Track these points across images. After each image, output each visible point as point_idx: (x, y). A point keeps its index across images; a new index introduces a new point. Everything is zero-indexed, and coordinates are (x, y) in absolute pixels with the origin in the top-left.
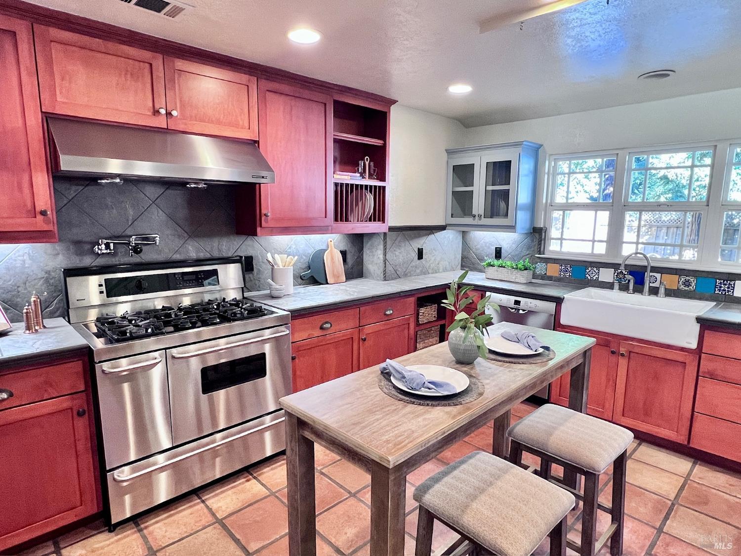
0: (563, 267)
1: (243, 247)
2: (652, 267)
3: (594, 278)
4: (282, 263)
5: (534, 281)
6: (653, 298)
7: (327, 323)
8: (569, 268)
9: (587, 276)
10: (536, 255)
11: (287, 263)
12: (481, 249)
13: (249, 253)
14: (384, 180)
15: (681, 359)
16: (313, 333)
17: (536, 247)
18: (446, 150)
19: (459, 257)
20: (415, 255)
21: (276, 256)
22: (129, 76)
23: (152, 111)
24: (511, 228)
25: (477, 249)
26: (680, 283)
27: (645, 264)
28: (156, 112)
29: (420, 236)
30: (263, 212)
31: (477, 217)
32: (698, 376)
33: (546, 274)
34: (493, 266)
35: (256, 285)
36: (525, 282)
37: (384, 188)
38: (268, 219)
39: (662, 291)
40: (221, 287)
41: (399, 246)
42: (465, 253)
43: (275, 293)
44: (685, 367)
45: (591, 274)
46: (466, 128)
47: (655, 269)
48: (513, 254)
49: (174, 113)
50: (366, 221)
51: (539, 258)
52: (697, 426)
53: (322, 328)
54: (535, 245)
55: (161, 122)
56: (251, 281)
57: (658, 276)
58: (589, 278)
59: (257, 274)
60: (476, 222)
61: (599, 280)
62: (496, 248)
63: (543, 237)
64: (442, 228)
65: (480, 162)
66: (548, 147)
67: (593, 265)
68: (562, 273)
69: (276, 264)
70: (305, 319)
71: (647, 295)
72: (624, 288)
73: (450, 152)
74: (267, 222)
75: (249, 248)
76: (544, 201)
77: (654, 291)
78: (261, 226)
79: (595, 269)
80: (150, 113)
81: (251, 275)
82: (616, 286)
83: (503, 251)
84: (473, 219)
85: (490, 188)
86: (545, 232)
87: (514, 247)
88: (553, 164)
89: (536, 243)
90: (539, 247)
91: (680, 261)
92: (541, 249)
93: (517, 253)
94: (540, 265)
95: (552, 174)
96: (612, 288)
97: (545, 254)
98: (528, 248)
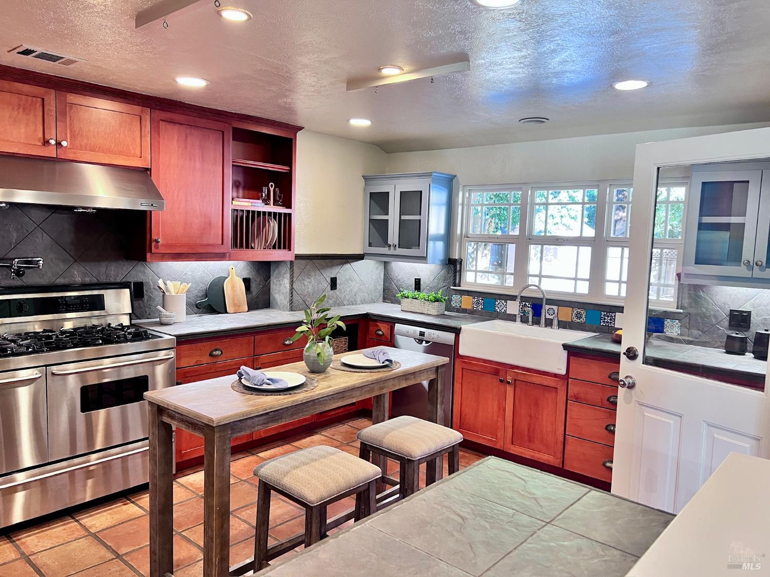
0: (476, 300)
1: (133, 272)
2: (547, 299)
3: (503, 311)
4: (174, 289)
5: (446, 313)
6: (548, 329)
7: (216, 350)
8: (481, 301)
9: (497, 308)
10: (451, 287)
11: (180, 290)
12: (401, 281)
13: (140, 278)
14: (291, 208)
15: (552, 384)
16: (201, 359)
17: (452, 279)
18: (362, 176)
19: (381, 288)
20: (327, 285)
21: (168, 282)
22: (21, 110)
23: (42, 141)
24: (423, 259)
25: (398, 280)
26: (573, 315)
27: (541, 296)
28: (46, 142)
29: (332, 266)
30: (154, 237)
31: (392, 247)
32: (567, 400)
33: (460, 306)
34: (408, 297)
35: (146, 312)
36: (436, 314)
37: (290, 215)
38: (158, 245)
39: (555, 322)
40: (107, 312)
41: (309, 276)
42: (387, 285)
43: (164, 320)
44: (557, 392)
45: (500, 306)
46: (387, 153)
47: (550, 302)
48: (431, 286)
49: (64, 143)
50: (270, 249)
51: (453, 289)
52: (568, 448)
53: (211, 355)
54: (450, 277)
55: (51, 152)
56: (141, 308)
57: (555, 308)
58: (498, 310)
59: (148, 301)
60: (392, 251)
61: (507, 313)
62: (415, 279)
63: (458, 269)
64: (360, 257)
65: (394, 189)
66: (461, 179)
67: (501, 297)
68: (475, 306)
69: (168, 290)
70: (193, 346)
71: (543, 326)
72: (524, 320)
73: (366, 178)
74: (157, 247)
75: (140, 274)
76: (459, 232)
77: (549, 323)
78: (151, 252)
79: (503, 301)
80: (40, 144)
81: (140, 302)
82: (518, 319)
83: (422, 283)
84: (389, 249)
85: (403, 217)
86: (461, 264)
87: (432, 278)
88: (467, 195)
89: (451, 275)
90: (455, 279)
91: (575, 294)
92: (457, 281)
93: (434, 285)
94: (456, 298)
95: (467, 205)
96: (515, 321)
97: (460, 286)
98: (445, 280)
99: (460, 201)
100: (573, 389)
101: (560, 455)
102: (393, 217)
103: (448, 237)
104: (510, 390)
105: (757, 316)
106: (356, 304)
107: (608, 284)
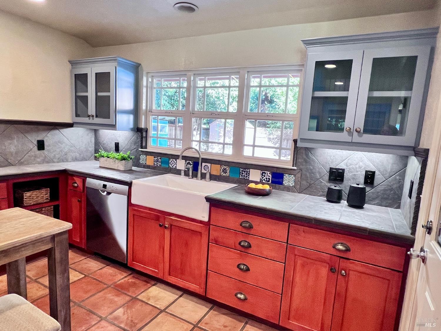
0: (156, 159)
2: (202, 159)
3: (174, 167)
5: (134, 168)
6: (203, 182)
8: (159, 159)
9: (170, 165)
10: (139, 149)
12: (106, 144)
15: (198, 229)
17: (140, 142)
18: (69, 61)
20: (33, 146)
24: (113, 127)
25: (104, 144)
26: (221, 170)
27: (198, 156)
31: (91, 118)
32: (209, 242)
33: (146, 163)
39: (208, 176)
42: (97, 147)
44: (201, 235)
45: (172, 163)
46: (93, 47)
47: (205, 160)
48: (126, 148)
51: (142, 151)
52: (210, 280)
54: (139, 141)
57: (209, 165)
58: (171, 167)
60: (91, 121)
61: (177, 168)
62: (115, 143)
63: (144, 135)
64: (70, 125)
65: (92, 71)
67: (173, 157)
68: (156, 163)
71: (199, 179)
72: (186, 174)
73: (73, 63)
76: (144, 108)
77: (203, 176)
79: (174, 160)
82: (183, 173)
83: (120, 146)
84: (89, 119)
85: (100, 94)
86: (147, 131)
87: (126, 142)
88: (150, 80)
89: (139, 140)
90: (142, 143)
91: (222, 155)
92: (144, 144)
93: (128, 147)
94: (143, 157)
95: (150, 88)
96: (180, 174)
97: (146, 148)
98: (135, 144)
99: (145, 83)
100: (214, 234)
101: (203, 286)
102: (91, 93)
103: (136, 112)
104: (167, 233)
105: (349, 172)
106: (67, 161)
107: (245, 147)
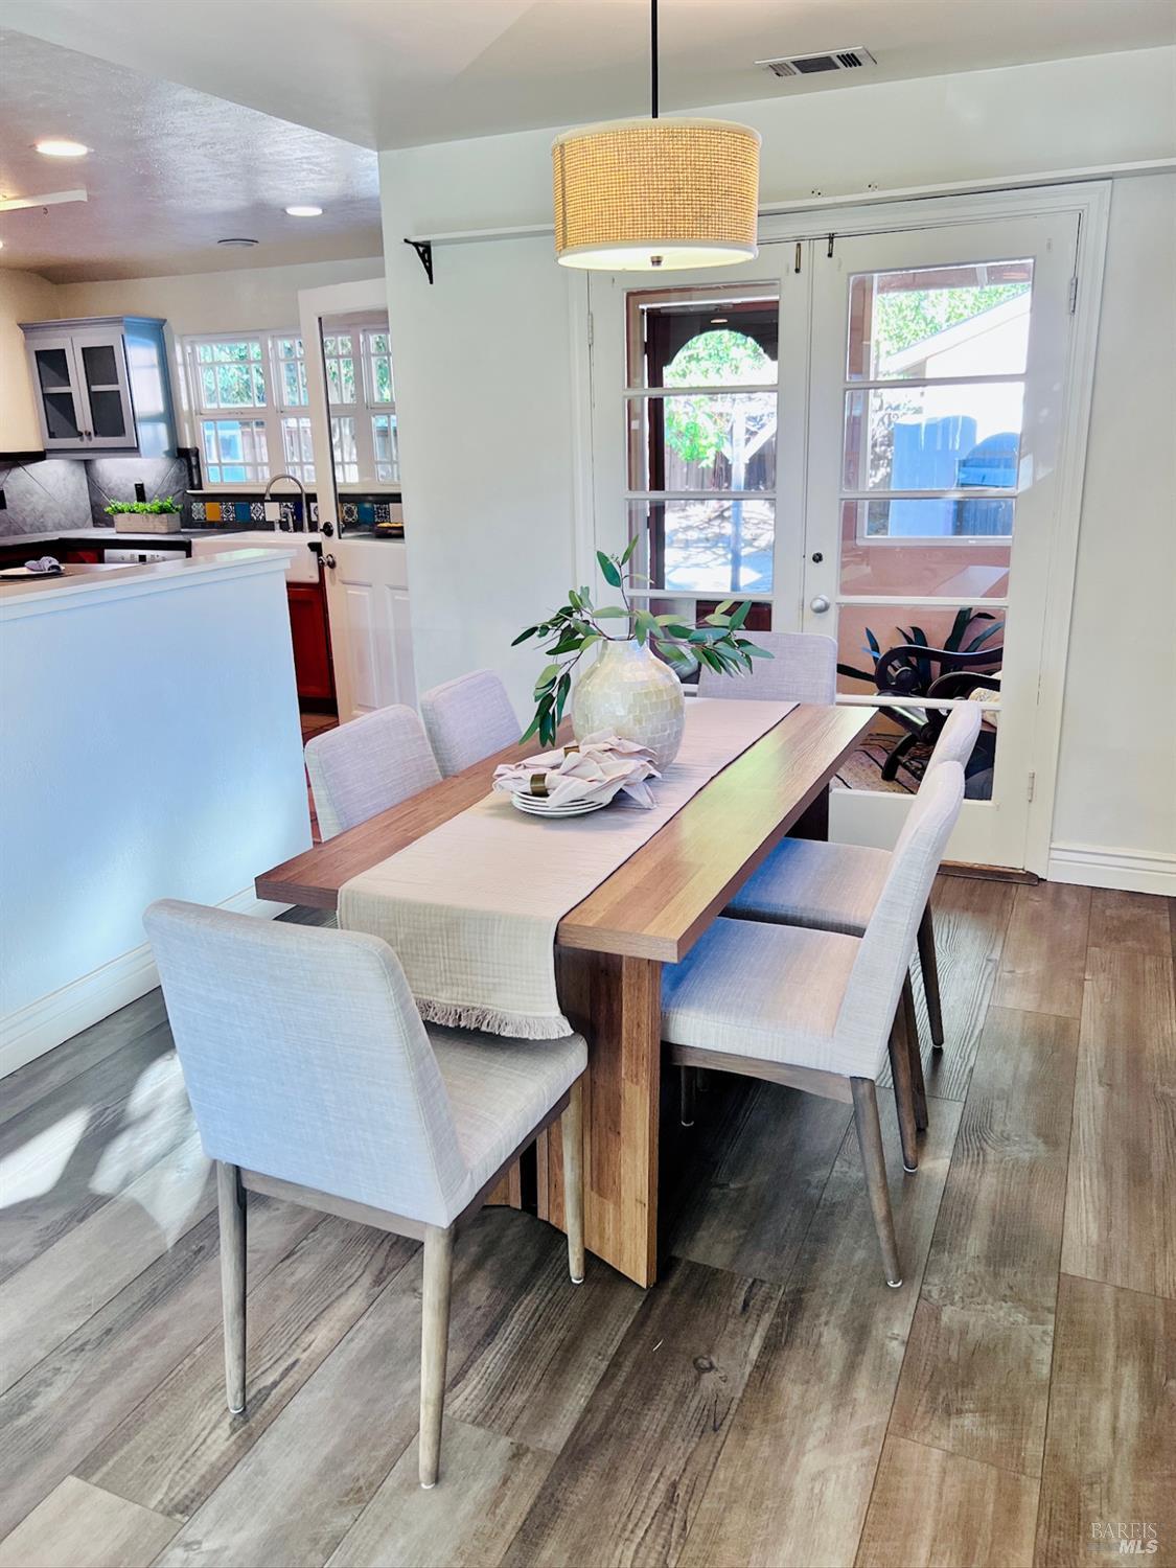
0: (224, 506)
3: (260, 518)
8: (231, 507)
9: (252, 515)
10: (189, 491)
12: (116, 489)
17: (187, 479)
18: (19, 325)
19: (86, 504)
24: (134, 450)
25: (111, 490)
31: (85, 437)
33: (205, 518)
34: (121, 512)
36: (166, 531)
42: (95, 498)
45: (256, 511)
46: (55, 283)
47: (309, 498)
48: (159, 491)
51: (193, 495)
54: (184, 476)
58: (255, 518)
60: (85, 443)
61: (267, 520)
62: (136, 485)
63: (194, 463)
64: (40, 456)
65: (73, 344)
66: (174, 326)
67: (255, 498)
68: (224, 515)
71: (308, 532)
73: (27, 328)
76: (185, 407)
77: (313, 527)
79: (259, 504)
82: (277, 526)
83: (146, 489)
84: (82, 440)
85: (95, 388)
86: (197, 455)
87: (159, 480)
88: (189, 349)
89: (186, 473)
90: (191, 480)
92: (196, 482)
93: (165, 490)
94: (197, 507)
95: (192, 363)
96: (273, 530)
97: (201, 489)
98: (177, 483)
99: (179, 359)
102: (78, 389)
103: (170, 416)
106: (46, 531)
